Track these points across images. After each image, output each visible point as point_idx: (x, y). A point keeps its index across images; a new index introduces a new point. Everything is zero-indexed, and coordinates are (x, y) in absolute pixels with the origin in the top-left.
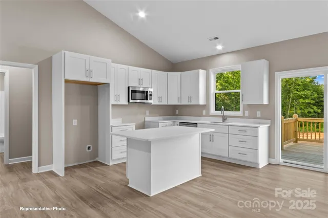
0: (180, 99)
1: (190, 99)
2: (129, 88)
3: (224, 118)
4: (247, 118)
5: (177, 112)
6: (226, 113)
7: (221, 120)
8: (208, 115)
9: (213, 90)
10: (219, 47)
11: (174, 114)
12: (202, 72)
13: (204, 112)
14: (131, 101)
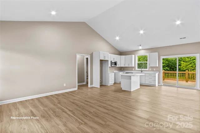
0: (125, 65)
1: (129, 64)
2: (111, 61)
3: (142, 71)
4: (150, 71)
5: (122, 69)
6: (142, 69)
7: (140, 72)
8: (135, 70)
9: (137, 62)
10: (140, 48)
11: (121, 70)
12: (133, 56)
13: (133, 69)
14: (112, 66)
